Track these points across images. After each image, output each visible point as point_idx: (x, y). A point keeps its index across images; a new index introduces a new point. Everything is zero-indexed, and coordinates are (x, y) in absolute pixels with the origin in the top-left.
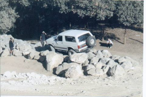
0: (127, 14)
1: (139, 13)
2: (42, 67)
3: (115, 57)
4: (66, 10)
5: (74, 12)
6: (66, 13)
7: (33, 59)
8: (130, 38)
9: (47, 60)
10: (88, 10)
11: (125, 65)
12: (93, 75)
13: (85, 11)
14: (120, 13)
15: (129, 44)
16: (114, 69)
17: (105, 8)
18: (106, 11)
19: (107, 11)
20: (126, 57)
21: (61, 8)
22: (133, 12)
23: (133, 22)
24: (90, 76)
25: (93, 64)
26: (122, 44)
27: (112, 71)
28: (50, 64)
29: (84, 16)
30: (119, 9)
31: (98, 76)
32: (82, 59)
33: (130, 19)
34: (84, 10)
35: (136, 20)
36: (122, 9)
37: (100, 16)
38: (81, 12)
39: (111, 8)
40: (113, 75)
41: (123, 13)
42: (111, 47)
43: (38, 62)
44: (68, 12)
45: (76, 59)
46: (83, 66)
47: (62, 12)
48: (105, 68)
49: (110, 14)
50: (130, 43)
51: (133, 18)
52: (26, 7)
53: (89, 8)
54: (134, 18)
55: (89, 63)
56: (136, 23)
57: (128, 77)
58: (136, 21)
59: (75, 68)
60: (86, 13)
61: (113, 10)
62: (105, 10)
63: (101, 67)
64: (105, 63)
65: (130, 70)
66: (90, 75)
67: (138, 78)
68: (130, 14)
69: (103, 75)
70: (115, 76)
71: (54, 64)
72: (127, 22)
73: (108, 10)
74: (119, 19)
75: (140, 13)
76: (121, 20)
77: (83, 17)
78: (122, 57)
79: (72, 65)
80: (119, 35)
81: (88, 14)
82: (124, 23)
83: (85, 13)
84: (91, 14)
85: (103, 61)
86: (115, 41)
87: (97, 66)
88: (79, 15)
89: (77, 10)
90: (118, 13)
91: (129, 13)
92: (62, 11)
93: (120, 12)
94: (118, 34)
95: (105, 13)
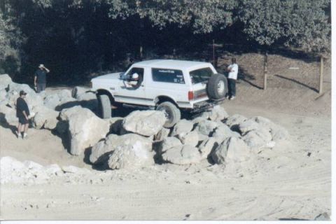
0: (265, 17)
1: (292, 13)
2: (61, 147)
3: (234, 120)
4: (123, 10)
5: (142, 15)
6: (124, 18)
7: (43, 127)
8: (277, 76)
9: (70, 129)
10: (172, 9)
11: (252, 137)
12: (175, 162)
13: (168, 12)
14: (247, 15)
15: (276, 88)
16: (225, 147)
17: (212, 4)
18: (215, 12)
19: (217, 10)
20: (259, 118)
21: (111, 6)
22: (278, 12)
23: (280, 36)
24: (169, 164)
25: (177, 136)
26: (257, 89)
27: (220, 152)
28: (78, 139)
29: (164, 23)
30: (244, 6)
31: (186, 165)
32: (151, 125)
33: (271, 29)
34: (164, 10)
35: (285, 31)
36: (253, 5)
37: (201, 22)
38: (157, 15)
39: (225, 4)
40: (222, 161)
41: (255, 15)
42: (233, 98)
43: (52, 135)
44: (128, 15)
45: (137, 126)
46: (157, 141)
47: (115, 17)
48: (205, 146)
49: (224, 19)
50: (278, 87)
51: (278, 25)
52: (46, 8)
53: (175, 3)
54: (282, 25)
55: (169, 135)
56: (285, 37)
57: (258, 166)
58: (285, 33)
59: (131, 147)
60: (169, 17)
61: (232, 8)
62: (213, 8)
63: (196, 143)
64: (208, 133)
65: (265, 148)
66: (167, 162)
67: (279, 167)
68: (271, 16)
69: (199, 162)
70: (227, 163)
71: (86, 140)
72: (265, 37)
73: (220, 8)
74: (245, 30)
75: (294, 15)
76: (251, 31)
77: (163, 27)
78: (251, 118)
79: (126, 140)
80: (254, 69)
81: (174, 18)
82: (258, 39)
83: (167, 18)
84: (181, 18)
85: (203, 128)
86: (243, 82)
87: (186, 141)
88: (153, 23)
89: (148, 11)
90: (243, 14)
91: (268, 14)
92: (115, 14)
93: (248, 13)
94: (250, 66)
95: (211, 15)
